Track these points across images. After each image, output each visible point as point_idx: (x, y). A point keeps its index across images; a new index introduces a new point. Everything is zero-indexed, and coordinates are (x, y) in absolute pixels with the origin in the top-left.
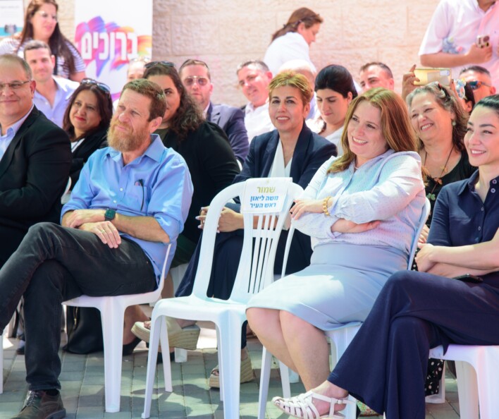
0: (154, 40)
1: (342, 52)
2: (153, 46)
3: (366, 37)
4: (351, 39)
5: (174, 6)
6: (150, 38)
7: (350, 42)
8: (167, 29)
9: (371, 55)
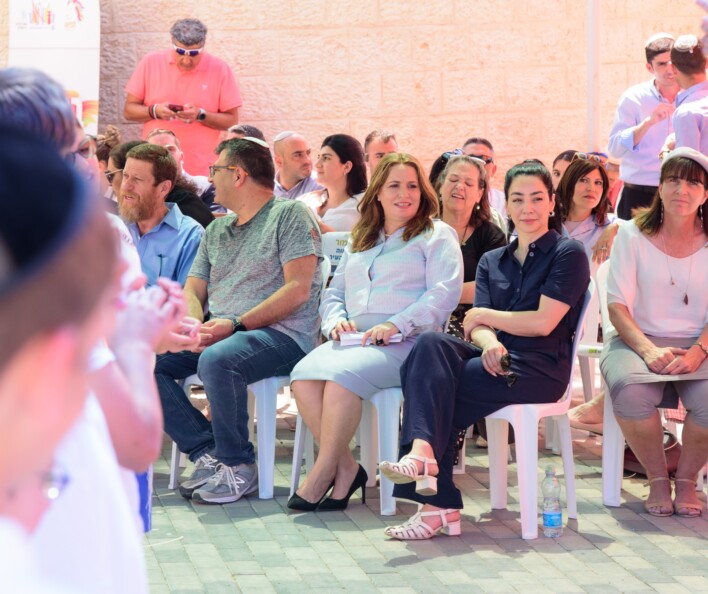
0: (100, 106)
1: (311, 122)
2: (100, 113)
3: (336, 107)
4: (321, 109)
5: (121, 68)
6: (97, 104)
7: (319, 111)
8: (113, 94)
9: (342, 127)
